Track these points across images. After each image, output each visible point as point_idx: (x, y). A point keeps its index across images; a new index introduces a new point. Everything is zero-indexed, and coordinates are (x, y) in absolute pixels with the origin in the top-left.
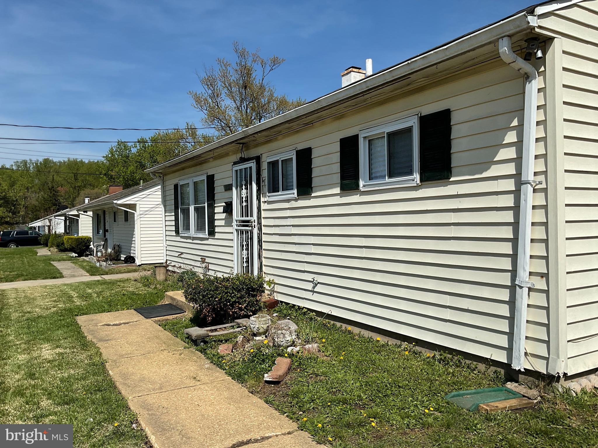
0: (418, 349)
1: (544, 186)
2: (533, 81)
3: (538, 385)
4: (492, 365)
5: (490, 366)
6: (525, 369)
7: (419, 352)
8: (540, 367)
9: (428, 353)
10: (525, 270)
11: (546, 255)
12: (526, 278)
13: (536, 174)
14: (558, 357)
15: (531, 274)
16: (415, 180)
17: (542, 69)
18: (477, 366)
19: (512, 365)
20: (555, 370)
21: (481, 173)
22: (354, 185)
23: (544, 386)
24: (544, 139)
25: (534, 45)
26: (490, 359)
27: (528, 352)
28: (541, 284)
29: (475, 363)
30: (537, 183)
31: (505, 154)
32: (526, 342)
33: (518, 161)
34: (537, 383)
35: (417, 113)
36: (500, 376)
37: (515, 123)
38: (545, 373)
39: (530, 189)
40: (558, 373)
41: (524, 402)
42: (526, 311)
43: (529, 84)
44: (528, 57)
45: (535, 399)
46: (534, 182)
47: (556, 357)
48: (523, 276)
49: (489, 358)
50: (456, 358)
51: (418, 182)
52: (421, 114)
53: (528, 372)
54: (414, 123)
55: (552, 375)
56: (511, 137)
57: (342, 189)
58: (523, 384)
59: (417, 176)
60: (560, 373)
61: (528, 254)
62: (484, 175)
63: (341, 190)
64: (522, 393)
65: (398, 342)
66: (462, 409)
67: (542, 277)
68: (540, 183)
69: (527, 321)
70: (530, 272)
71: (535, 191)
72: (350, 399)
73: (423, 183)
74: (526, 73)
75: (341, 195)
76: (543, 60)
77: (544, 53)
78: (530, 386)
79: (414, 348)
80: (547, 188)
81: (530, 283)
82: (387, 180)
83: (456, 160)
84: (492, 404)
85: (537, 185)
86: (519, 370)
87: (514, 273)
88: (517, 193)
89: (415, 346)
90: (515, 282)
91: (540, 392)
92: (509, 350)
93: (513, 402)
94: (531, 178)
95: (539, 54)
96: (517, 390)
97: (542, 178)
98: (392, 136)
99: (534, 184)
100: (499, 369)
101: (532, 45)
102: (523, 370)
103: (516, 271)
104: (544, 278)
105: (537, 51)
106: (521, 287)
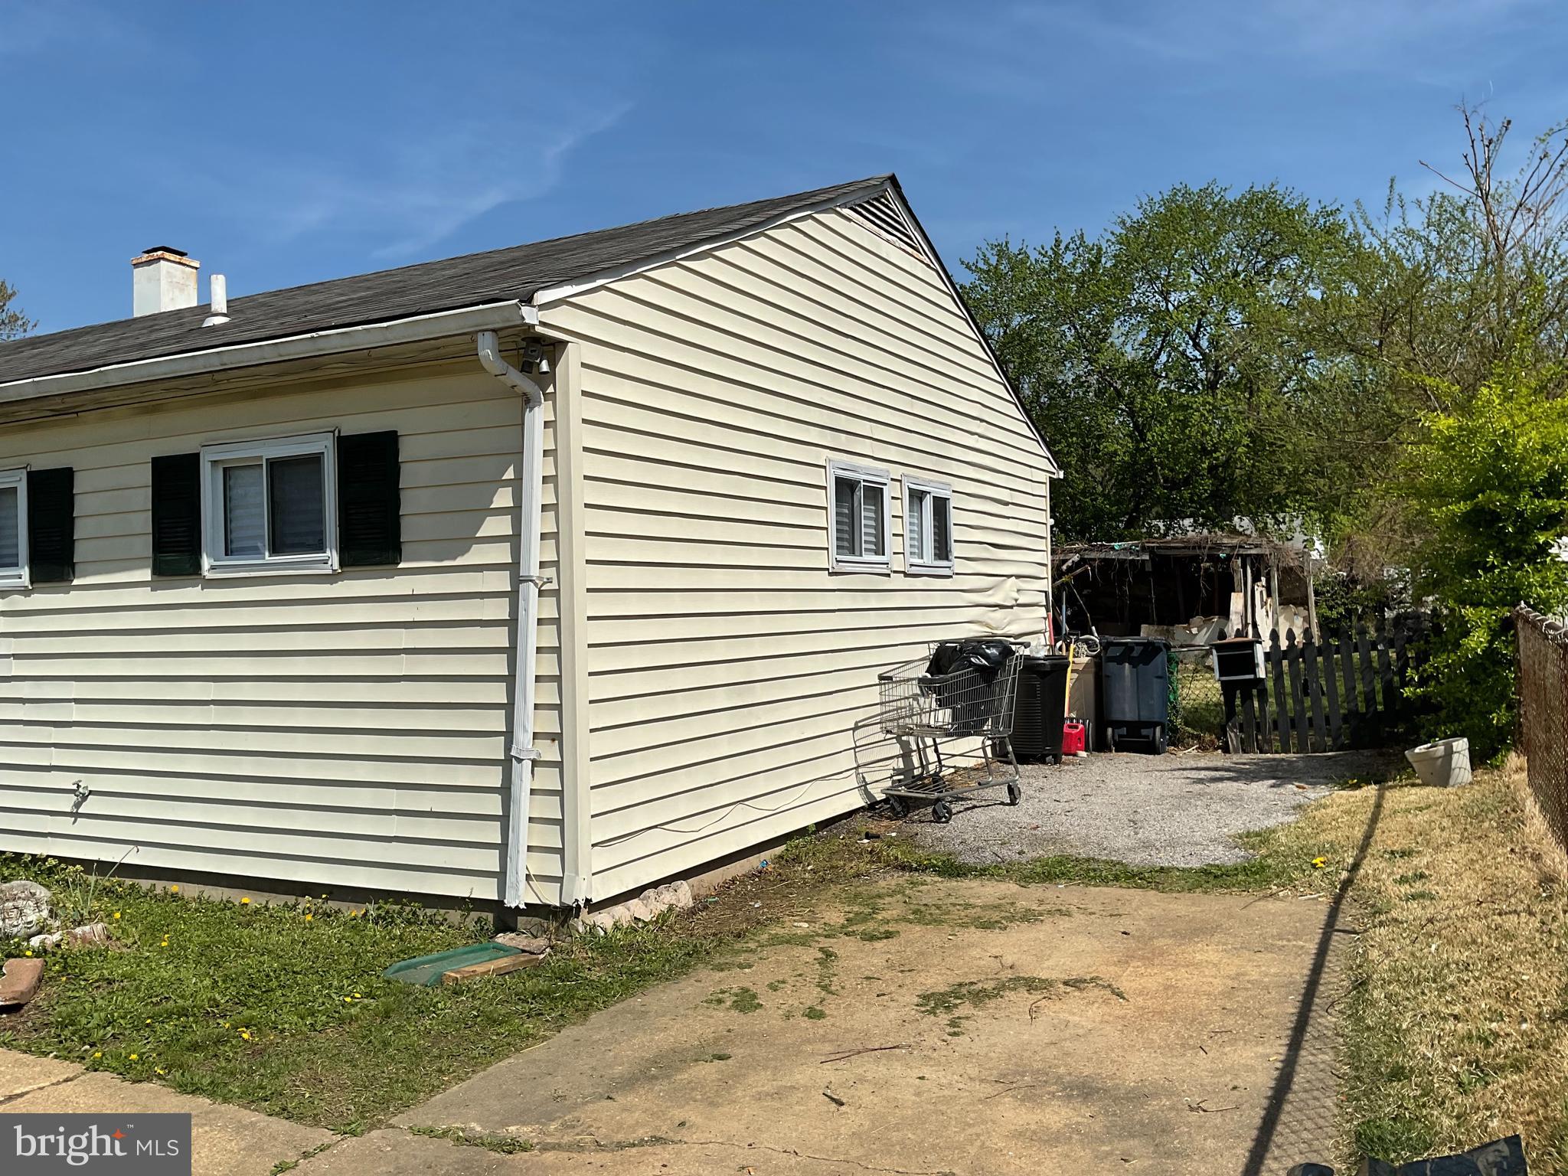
0: (333, 905)
1: (554, 586)
2: (536, 409)
3: (548, 928)
4: (472, 910)
5: (469, 910)
6: (526, 904)
7: (336, 912)
8: (550, 896)
9: (352, 911)
10: (525, 730)
11: (559, 702)
12: (528, 743)
13: (542, 565)
14: (577, 873)
15: (536, 736)
16: (330, 563)
17: (551, 389)
18: (446, 916)
19: (506, 901)
20: (572, 896)
21: (454, 558)
22: (188, 566)
23: (557, 929)
24: (554, 507)
25: (535, 351)
26: (469, 898)
27: (532, 874)
28: (550, 753)
29: (442, 911)
30: (545, 580)
31: (494, 526)
32: (528, 857)
33: (515, 540)
34: (546, 925)
35: (333, 429)
36: (486, 927)
37: (510, 474)
38: (558, 905)
39: (533, 591)
40: (577, 900)
41: (522, 959)
42: (528, 801)
43: (530, 411)
44: (527, 367)
45: (542, 953)
46: (540, 578)
47: (574, 875)
48: (523, 740)
49: (467, 896)
50: (408, 909)
51: (336, 566)
52: (339, 432)
53: (532, 909)
54: (325, 447)
55: (569, 906)
56: (503, 498)
57: (157, 571)
58: (524, 933)
59: (332, 556)
60: (580, 900)
61: (532, 701)
62: (459, 561)
63: (154, 573)
64: (521, 947)
65: (291, 900)
66: (414, 985)
67: (553, 740)
68: (549, 581)
69: (530, 818)
70: (535, 734)
71: (541, 593)
72: (194, 1006)
73: (345, 569)
74: (525, 394)
75: (154, 586)
76: (550, 377)
77: (553, 364)
78: (535, 934)
79: (324, 906)
80: (559, 590)
81: (534, 752)
82: (267, 558)
83: (409, 530)
84: (467, 969)
85: (544, 583)
86: (517, 907)
87: (509, 735)
88: (513, 596)
89: (327, 899)
90: (510, 751)
91: (550, 939)
92: (501, 876)
93: (504, 962)
94: (535, 571)
95: (545, 366)
96: (513, 944)
97: (551, 572)
98: (276, 466)
99: (540, 583)
100: (484, 915)
101: (532, 351)
102: (522, 906)
103: (513, 732)
104: (557, 742)
105: (541, 361)
106: (520, 761)
